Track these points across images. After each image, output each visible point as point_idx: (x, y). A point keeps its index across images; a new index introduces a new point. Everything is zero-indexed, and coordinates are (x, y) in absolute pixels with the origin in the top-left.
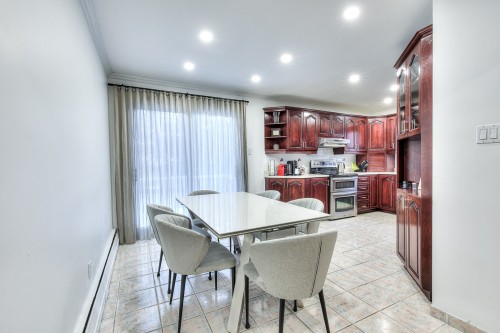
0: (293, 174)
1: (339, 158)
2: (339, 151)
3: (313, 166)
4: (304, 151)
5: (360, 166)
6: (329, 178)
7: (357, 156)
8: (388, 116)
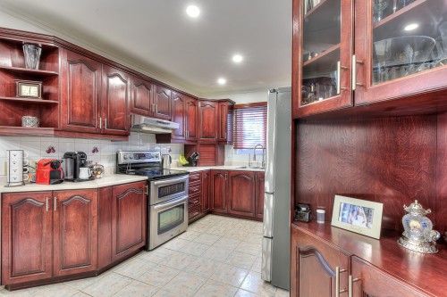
0: (75, 178)
1: (163, 149)
2: (163, 138)
3: (122, 161)
4: (104, 134)
5: (188, 159)
6: (148, 182)
7: (185, 145)
8: (220, 101)
